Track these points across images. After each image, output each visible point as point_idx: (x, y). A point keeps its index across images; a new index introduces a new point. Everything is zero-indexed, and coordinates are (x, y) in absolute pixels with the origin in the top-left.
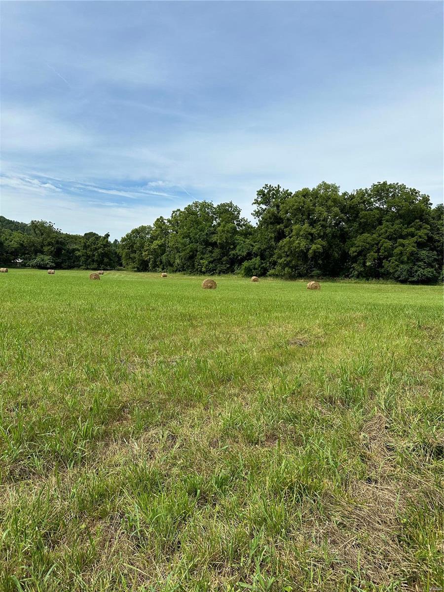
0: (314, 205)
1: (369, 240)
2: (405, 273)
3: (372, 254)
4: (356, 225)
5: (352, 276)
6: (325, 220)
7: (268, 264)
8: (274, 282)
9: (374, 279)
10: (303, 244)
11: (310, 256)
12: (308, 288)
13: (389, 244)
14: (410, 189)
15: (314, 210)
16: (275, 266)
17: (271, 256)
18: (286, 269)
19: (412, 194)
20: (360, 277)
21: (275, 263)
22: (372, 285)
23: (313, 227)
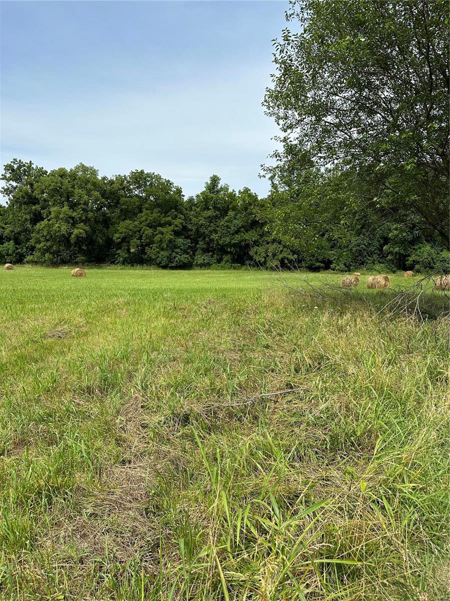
0: (73, 187)
1: (131, 227)
2: (165, 259)
3: (135, 241)
4: (118, 211)
5: (119, 262)
6: (86, 204)
7: (25, 250)
8: (34, 269)
9: (139, 265)
10: (64, 228)
11: (72, 241)
12: (73, 276)
13: (149, 231)
14: (165, 180)
15: (73, 192)
16: (33, 252)
17: (28, 240)
18: (47, 255)
19: (167, 185)
20: (125, 263)
21: (33, 249)
22: (137, 271)
23: (74, 211)
